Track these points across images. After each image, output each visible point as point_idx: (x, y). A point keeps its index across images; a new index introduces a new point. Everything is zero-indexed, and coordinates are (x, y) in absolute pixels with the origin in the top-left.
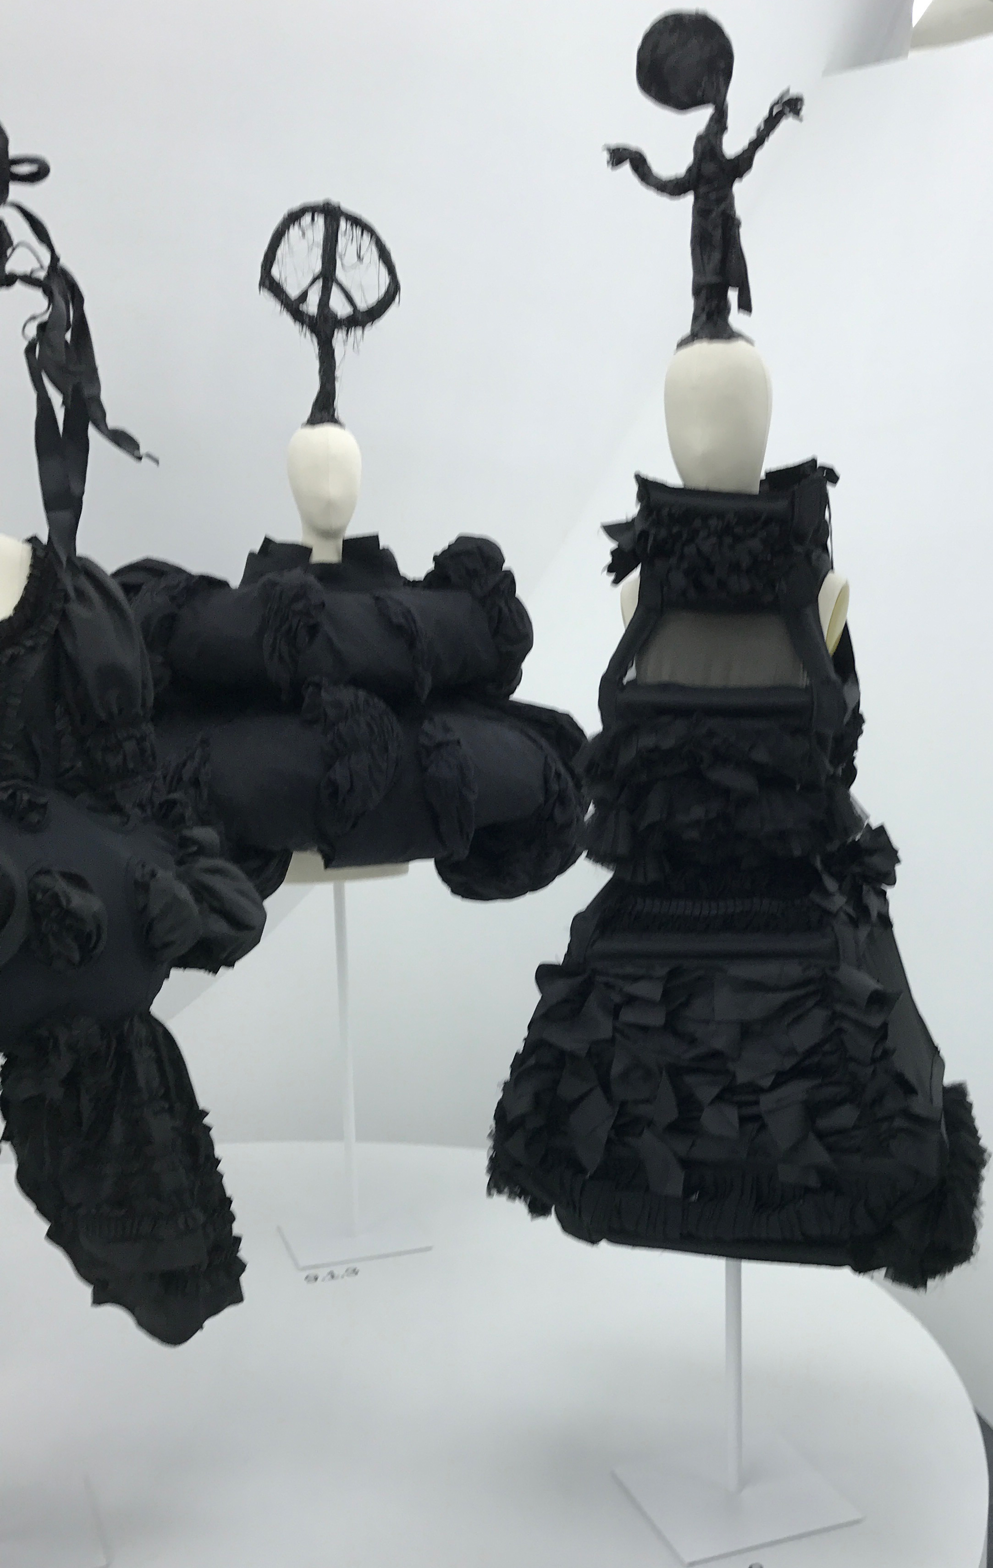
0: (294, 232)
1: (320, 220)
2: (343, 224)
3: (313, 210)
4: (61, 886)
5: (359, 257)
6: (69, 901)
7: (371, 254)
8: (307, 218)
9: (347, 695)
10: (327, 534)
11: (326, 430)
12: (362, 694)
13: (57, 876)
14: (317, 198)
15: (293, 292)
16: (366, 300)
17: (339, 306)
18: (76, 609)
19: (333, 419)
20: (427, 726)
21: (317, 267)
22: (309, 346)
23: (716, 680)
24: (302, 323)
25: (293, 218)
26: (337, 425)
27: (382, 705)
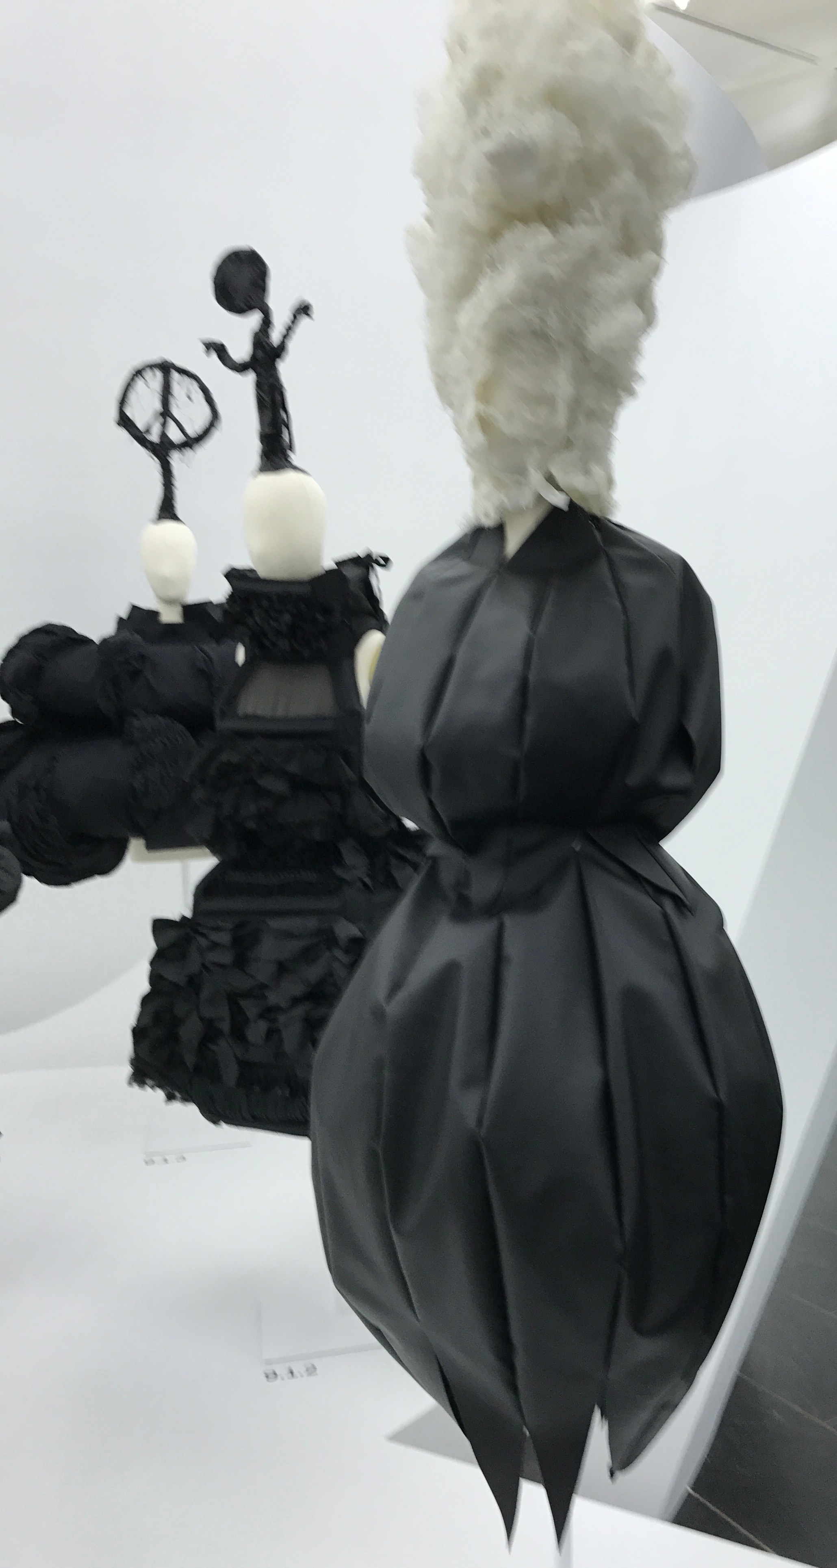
0: (140, 383)
1: (159, 374)
2: (175, 375)
3: (152, 366)
5: (189, 398)
7: (199, 396)
8: (148, 374)
10: (169, 602)
11: (169, 525)
14: (155, 357)
15: (140, 425)
16: (193, 430)
17: (175, 435)
19: (175, 517)
21: (157, 407)
22: (153, 465)
23: (280, 712)
24: (146, 447)
25: (139, 373)
26: (179, 522)
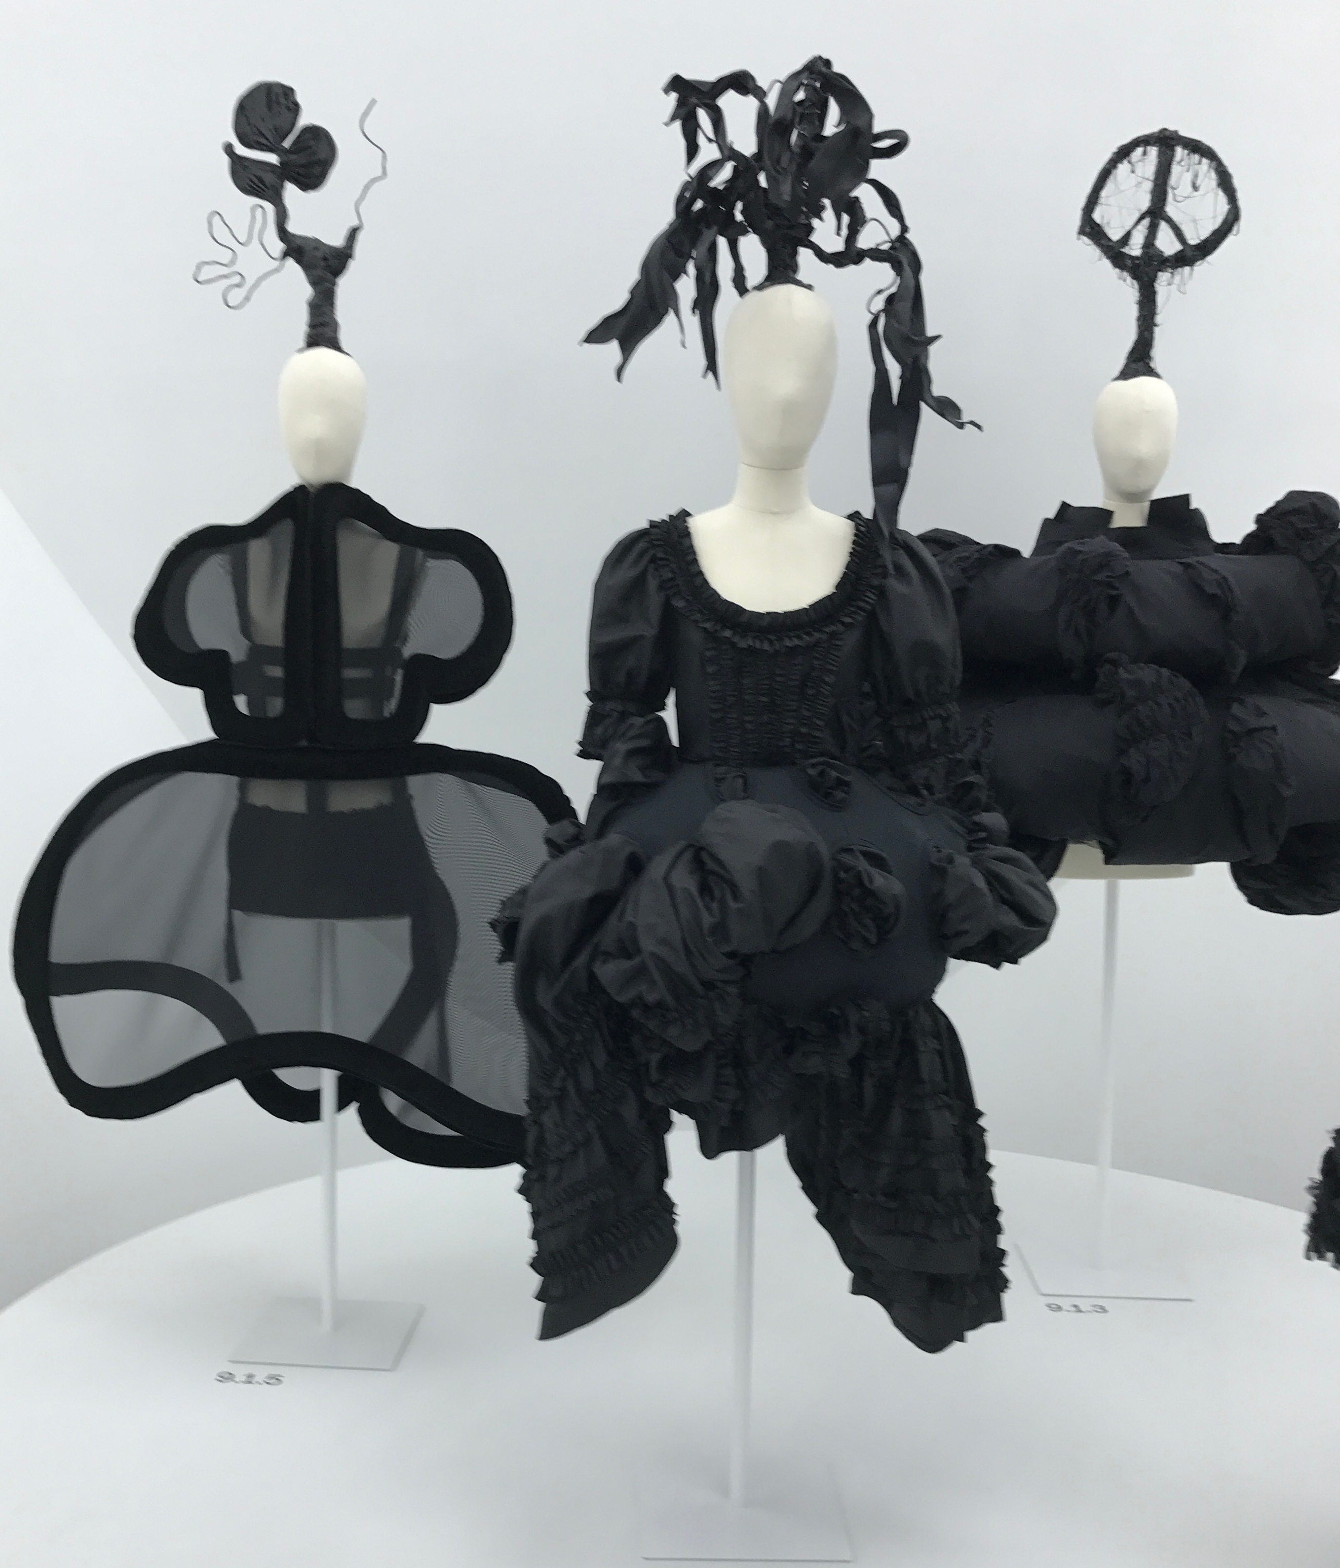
0: (1123, 168)
1: (1153, 152)
2: (1179, 152)
3: (1147, 141)
4: (863, 865)
5: (1195, 188)
6: (871, 881)
7: (1209, 179)
8: (1139, 151)
9: (1148, 674)
10: (1132, 497)
11: (1141, 383)
12: (1165, 672)
13: (859, 854)
15: (1115, 235)
16: (1199, 233)
17: (1167, 244)
18: (894, 585)
19: (1151, 372)
20: (1236, 709)
21: (1145, 203)
25: (1124, 153)
27: (1186, 684)
